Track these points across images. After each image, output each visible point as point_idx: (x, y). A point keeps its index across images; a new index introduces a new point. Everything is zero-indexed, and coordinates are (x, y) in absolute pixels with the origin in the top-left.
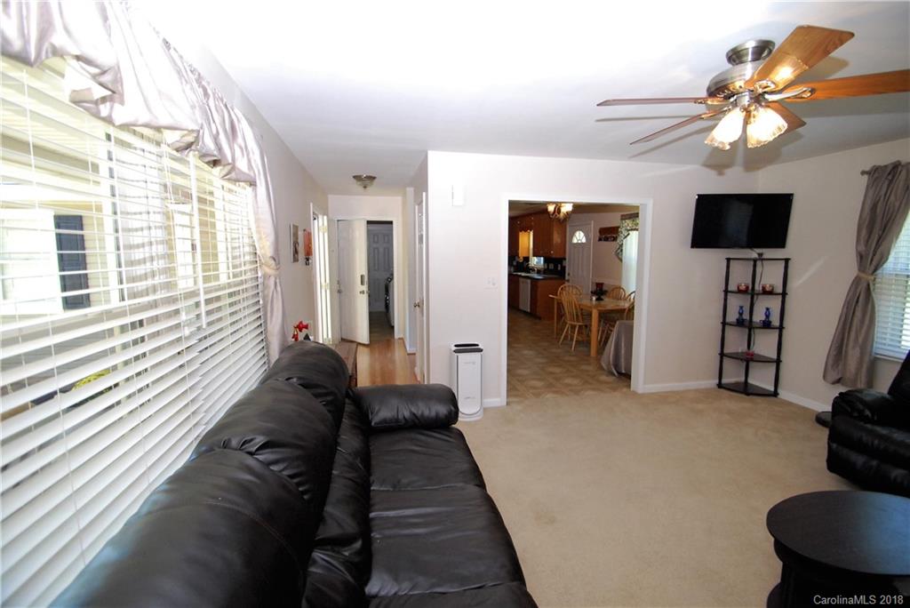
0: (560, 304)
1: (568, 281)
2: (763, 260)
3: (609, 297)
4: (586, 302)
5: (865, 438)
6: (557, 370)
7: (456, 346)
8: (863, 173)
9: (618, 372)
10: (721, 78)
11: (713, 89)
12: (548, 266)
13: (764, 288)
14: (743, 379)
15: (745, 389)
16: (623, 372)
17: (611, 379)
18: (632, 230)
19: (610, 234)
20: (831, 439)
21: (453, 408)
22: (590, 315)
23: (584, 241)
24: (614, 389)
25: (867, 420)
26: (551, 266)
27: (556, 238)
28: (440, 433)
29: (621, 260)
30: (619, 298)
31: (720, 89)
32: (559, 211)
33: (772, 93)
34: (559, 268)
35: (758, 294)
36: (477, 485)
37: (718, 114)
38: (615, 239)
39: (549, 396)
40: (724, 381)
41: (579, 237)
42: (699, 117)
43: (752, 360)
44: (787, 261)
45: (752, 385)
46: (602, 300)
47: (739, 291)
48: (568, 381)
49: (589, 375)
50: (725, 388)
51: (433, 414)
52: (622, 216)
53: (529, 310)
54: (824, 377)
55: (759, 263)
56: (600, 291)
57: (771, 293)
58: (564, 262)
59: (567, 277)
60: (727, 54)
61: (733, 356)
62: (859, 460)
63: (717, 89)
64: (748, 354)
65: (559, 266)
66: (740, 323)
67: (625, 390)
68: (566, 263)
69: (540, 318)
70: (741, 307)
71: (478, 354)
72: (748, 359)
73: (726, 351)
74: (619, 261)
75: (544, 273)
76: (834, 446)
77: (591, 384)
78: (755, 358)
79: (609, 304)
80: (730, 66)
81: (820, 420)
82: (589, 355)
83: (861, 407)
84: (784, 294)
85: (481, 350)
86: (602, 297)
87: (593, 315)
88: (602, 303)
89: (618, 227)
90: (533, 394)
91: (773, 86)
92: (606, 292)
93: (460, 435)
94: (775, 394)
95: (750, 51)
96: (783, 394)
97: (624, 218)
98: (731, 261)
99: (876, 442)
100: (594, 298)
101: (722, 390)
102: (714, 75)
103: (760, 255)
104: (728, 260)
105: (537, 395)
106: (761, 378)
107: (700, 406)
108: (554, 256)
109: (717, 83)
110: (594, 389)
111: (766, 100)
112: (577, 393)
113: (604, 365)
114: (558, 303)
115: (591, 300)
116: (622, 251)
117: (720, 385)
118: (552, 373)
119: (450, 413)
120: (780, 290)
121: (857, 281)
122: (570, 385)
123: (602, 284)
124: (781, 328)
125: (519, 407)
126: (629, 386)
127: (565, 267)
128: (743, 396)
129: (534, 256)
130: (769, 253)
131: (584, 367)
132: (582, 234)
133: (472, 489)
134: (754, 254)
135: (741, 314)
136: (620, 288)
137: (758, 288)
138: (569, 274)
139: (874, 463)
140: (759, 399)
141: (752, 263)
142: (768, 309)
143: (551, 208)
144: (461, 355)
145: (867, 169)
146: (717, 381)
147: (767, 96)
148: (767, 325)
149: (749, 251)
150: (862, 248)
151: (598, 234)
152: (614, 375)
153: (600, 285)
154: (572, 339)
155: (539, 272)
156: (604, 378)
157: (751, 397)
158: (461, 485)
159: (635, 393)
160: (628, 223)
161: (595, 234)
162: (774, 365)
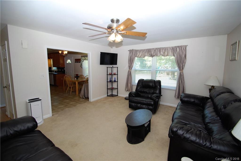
0: (65, 81)
1: (66, 74)
2: (113, 67)
3: (80, 78)
4: (73, 80)
5: (134, 100)
6: (67, 101)
7: (29, 100)
8: (128, 51)
9: (85, 98)
10: (110, 25)
11: (109, 27)
12: (59, 70)
13: (114, 73)
14: (112, 93)
15: (112, 96)
16: (86, 97)
17: (83, 100)
18: (84, 60)
19: (78, 61)
20: (129, 102)
21: (35, 123)
22: (75, 83)
23: (70, 62)
24: (85, 102)
25: (134, 97)
26: (60, 70)
27: (61, 61)
28: (31, 134)
29: (82, 68)
30: (82, 78)
31: (110, 28)
32: (63, 53)
33: (120, 31)
34: (63, 71)
35: (113, 75)
36: (52, 146)
37: (110, 34)
38: (80, 62)
39: (67, 109)
40: (108, 95)
41: (69, 61)
42: (105, 33)
43: (113, 89)
44: (117, 67)
45: (113, 94)
46: (78, 79)
47: (110, 74)
48: (71, 103)
49: (77, 100)
50: (109, 96)
51: (26, 128)
52: (81, 56)
53: (53, 84)
54: (125, 90)
55: (112, 68)
56: (77, 76)
57: (115, 74)
58: (64, 68)
59: (66, 73)
60: (111, 20)
61: (109, 89)
62: (133, 104)
63: (109, 28)
64: (112, 88)
65: (63, 70)
66: (110, 81)
67: (88, 102)
68: (65, 69)
69: (58, 86)
70: (110, 78)
71: (40, 102)
72: (112, 89)
73: (108, 88)
74: (81, 68)
75: (58, 72)
76: (130, 103)
77: (78, 102)
78: (114, 89)
79: (80, 80)
80: (112, 23)
81: (126, 99)
82: (76, 94)
83: (133, 95)
84: (117, 74)
85: (41, 100)
86: (78, 78)
87: (76, 83)
88: (78, 80)
89: (80, 59)
90: (61, 110)
91: (121, 30)
92: (79, 76)
93: (39, 132)
94: (117, 95)
95: (115, 21)
96: (119, 95)
97: (82, 56)
98: (108, 68)
99: (136, 100)
100: (76, 79)
101: (108, 97)
102: (108, 24)
103: (113, 66)
104: (107, 67)
105: (62, 110)
106: (115, 93)
107: (105, 101)
108: (61, 67)
109: (109, 26)
110: (79, 104)
111: (119, 33)
112: (75, 106)
113: (81, 97)
114: (64, 81)
115: (75, 79)
116: (82, 65)
117: (108, 96)
118: (65, 102)
119: (34, 125)
120: (116, 74)
121: (129, 71)
122: (72, 104)
123: (78, 75)
124: (117, 81)
125: (57, 115)
126: (89, 101)
127: (65, 70)
128: (112, 97)
129: (53, 67)
130: (114, 66)
131: (75, 98)
132: (70, 60)
133: (50, 148)
134: (111, 66)
135: (110, 79)
136: (83, 75)
137: (113, 73)
138: (66, 72)
139: (136, 104)
140: (115, 97)
141: (111, 68)
142: (115, 78)
143: (60, 52)
144: (32, 103)
145: (129, 50)
146: (107, 95)
147: (119, 32)
148: (115, 81)
149: (111, 65)
150: (129, 65)
151: (75, 61)
152: (84, 99)
153: (77, 75)
154: (70, 91)
155: (56, 72)
156: (81, 100)
157: (114, 97)
158: (45, 149)
159: (90, 102)
160: (83, 58)
161: (74, 61)
162: (117, 89)
